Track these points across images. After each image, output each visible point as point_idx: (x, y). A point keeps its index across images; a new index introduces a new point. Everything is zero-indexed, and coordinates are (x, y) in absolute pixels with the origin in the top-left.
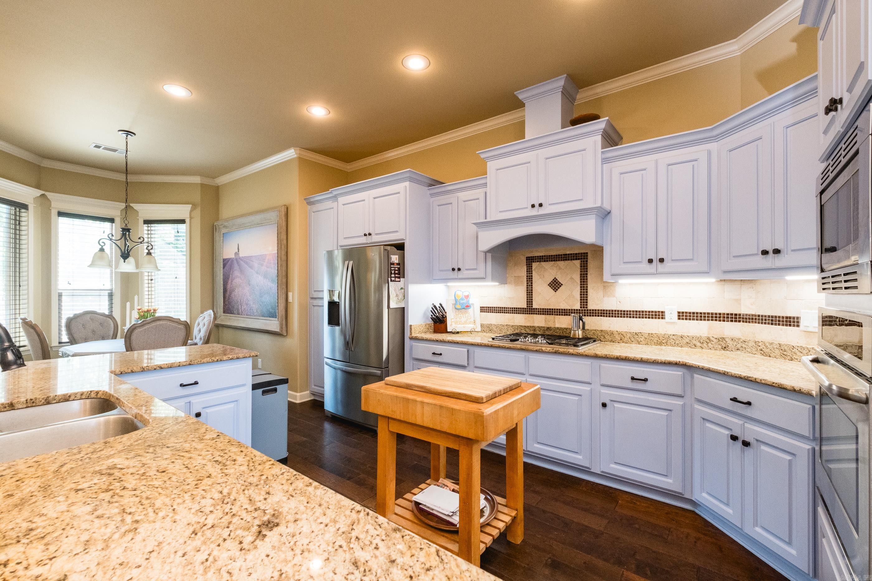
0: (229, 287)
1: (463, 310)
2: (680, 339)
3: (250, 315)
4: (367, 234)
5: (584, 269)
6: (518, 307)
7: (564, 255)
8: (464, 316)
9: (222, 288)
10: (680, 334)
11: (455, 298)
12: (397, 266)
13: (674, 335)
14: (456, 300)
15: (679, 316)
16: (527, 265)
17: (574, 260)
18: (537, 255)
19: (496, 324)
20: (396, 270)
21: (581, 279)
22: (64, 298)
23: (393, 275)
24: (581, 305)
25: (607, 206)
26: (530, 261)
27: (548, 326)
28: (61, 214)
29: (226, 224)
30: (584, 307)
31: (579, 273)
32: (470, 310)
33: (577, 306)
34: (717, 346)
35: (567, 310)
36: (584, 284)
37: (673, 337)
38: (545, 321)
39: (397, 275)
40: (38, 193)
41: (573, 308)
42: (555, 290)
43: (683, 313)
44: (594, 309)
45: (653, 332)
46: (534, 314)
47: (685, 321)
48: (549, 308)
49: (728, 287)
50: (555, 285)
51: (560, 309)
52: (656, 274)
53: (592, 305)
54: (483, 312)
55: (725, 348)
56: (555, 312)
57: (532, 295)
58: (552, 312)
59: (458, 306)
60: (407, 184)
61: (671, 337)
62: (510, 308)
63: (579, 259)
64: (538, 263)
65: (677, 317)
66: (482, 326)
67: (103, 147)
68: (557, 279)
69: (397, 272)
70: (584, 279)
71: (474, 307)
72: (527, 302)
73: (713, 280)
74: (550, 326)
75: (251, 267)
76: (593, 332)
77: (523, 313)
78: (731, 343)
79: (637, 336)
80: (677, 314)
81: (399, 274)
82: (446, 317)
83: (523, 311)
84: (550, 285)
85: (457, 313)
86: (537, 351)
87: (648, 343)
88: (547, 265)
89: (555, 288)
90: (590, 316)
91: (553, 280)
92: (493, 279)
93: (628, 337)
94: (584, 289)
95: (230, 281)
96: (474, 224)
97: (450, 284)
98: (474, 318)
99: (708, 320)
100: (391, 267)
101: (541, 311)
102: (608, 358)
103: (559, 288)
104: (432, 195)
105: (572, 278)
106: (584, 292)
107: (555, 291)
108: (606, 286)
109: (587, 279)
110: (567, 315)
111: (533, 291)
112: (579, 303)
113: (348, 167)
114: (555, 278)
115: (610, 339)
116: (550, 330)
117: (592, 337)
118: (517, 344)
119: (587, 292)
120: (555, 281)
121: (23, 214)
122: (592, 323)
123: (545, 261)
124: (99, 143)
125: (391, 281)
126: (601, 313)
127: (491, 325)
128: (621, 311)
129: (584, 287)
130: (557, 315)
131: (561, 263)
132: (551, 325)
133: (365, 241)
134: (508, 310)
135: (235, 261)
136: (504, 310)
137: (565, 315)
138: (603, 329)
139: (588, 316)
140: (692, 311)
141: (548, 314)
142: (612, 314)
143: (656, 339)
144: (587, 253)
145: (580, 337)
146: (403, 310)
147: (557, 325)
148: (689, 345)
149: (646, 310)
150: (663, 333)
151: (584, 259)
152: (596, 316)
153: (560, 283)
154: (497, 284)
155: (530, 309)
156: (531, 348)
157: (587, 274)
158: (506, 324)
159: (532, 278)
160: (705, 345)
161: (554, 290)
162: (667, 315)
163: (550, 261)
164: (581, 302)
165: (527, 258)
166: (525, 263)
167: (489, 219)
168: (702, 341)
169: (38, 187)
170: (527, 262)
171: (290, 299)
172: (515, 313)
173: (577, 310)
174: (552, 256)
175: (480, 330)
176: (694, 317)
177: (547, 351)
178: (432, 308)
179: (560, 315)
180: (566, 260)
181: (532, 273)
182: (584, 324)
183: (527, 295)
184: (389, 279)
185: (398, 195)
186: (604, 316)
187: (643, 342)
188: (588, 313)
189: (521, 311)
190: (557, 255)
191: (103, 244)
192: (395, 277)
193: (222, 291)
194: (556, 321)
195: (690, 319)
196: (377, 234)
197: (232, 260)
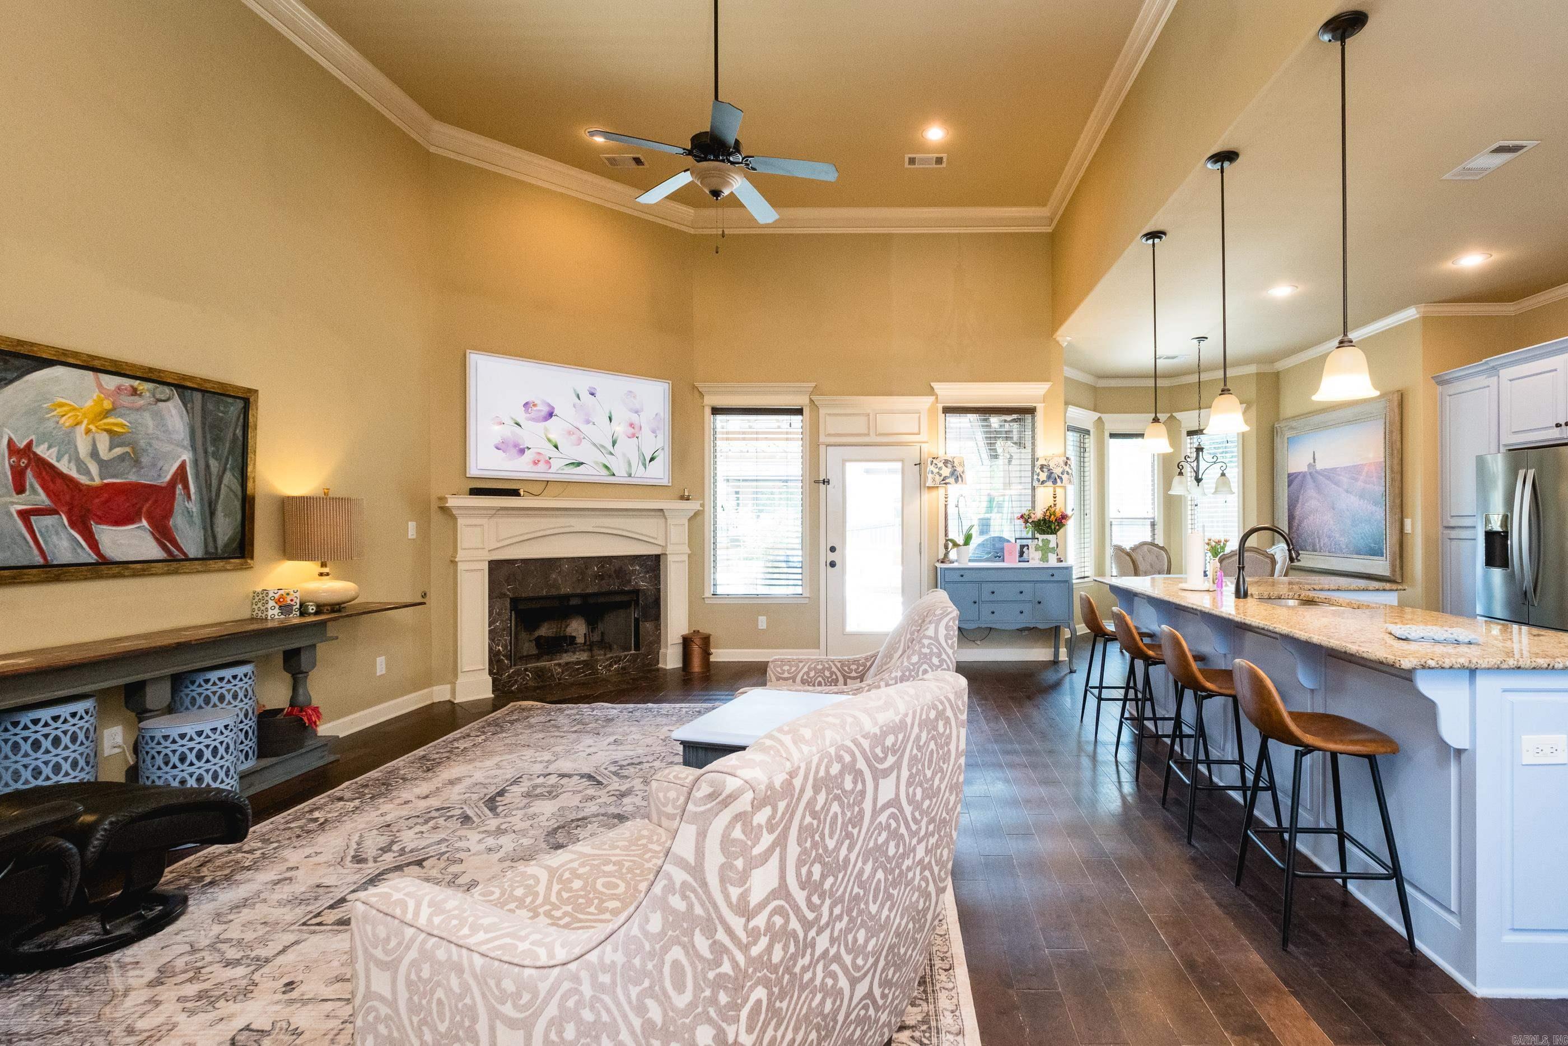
0: (1298, 513)
3: (1334, 551)
9: (1286, 515)
28: (1115, 436)
29: (1294, 424)
40: (1096, 415)
75: (1337, 484)
95: (1299, 505)
121: (1086, 442)
135: (1309, 477)
169: (1097, 410)
191: (1181, 467)
193: (1287, 518)
197: (1304, 475)
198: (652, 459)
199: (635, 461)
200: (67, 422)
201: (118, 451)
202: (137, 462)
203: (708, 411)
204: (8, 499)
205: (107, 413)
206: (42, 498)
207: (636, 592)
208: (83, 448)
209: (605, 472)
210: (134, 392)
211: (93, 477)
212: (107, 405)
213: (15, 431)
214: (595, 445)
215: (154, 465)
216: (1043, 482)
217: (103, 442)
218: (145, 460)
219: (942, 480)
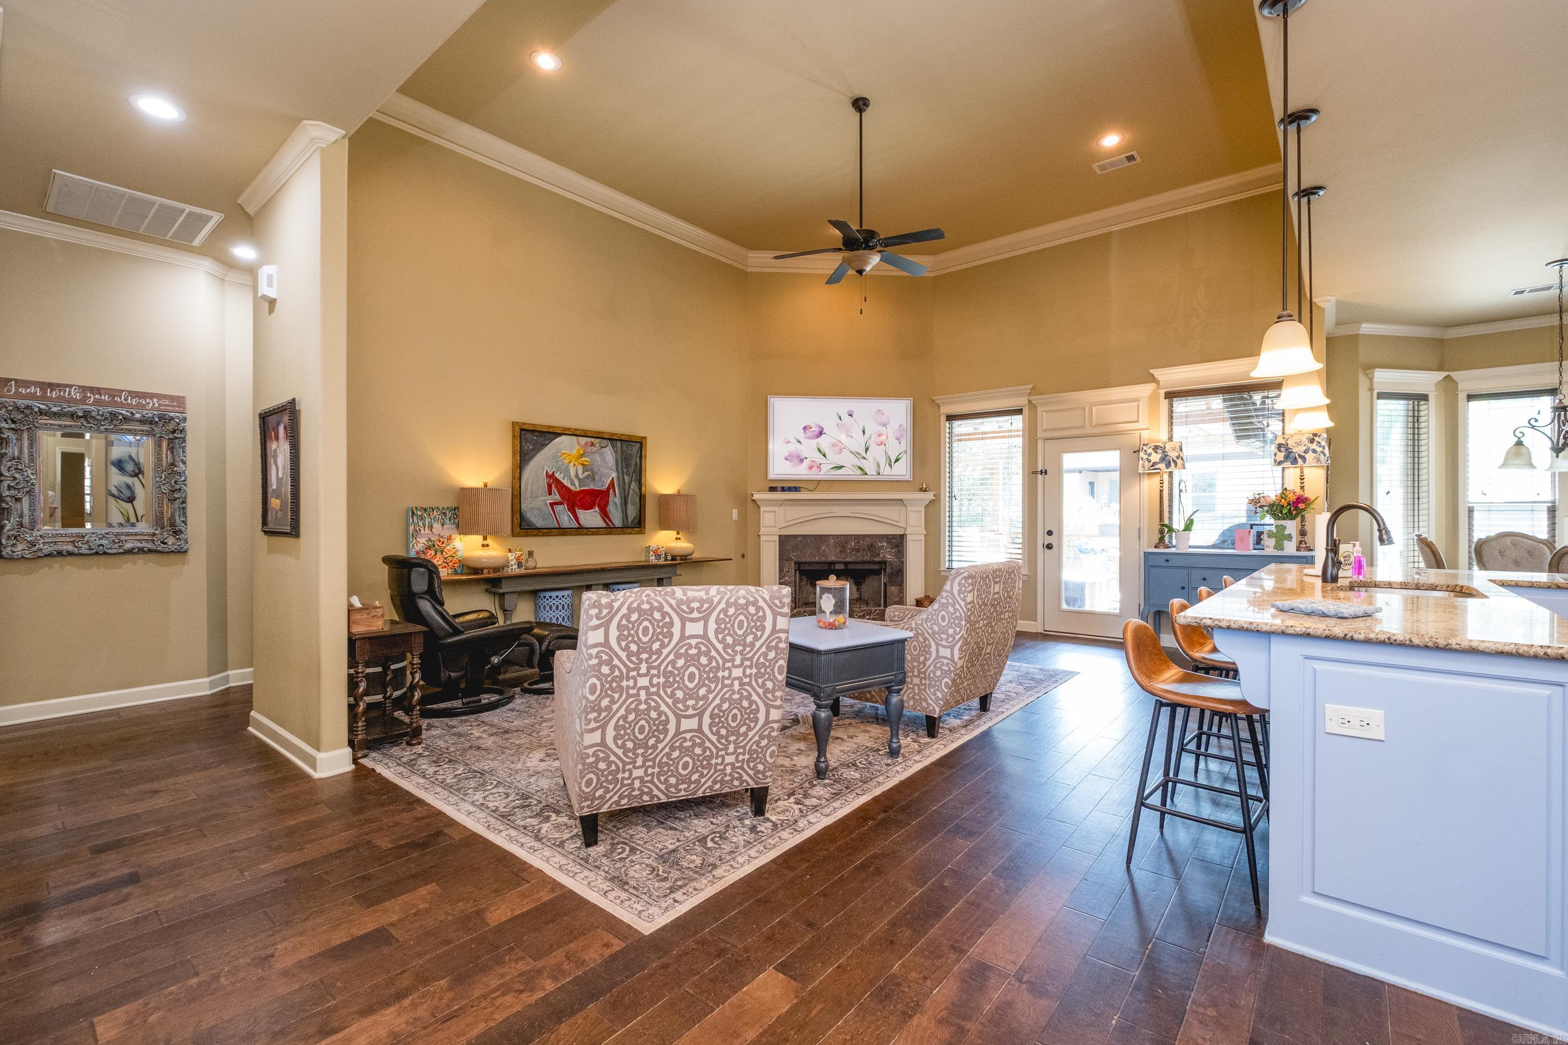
22: (1476, 515)
28: (1470, 397)
40: (1440, 375)
67: (1528, 290)
121: (1422, 408)
124: (1520, 288)
169: (1440, 368)
191: (1520, 435)
198: (897, 460)
199: (883, 462)
200: (566, 461)
201: (586, 473)
202: (594, 479)
203: (943, 418)
204: (546, 498)
205: (582, 456)
206: (557, 497)
207: (884, 563)
208: (573, 474)
209: (859, 472)
210: (592, 444)
211: (576, 487)
212: (582, 452)
213: (548, 467)
214: (852, 452)
215: (600, 480)
217: (580, 469)
218: (597, 478)
219: (1152, 466)
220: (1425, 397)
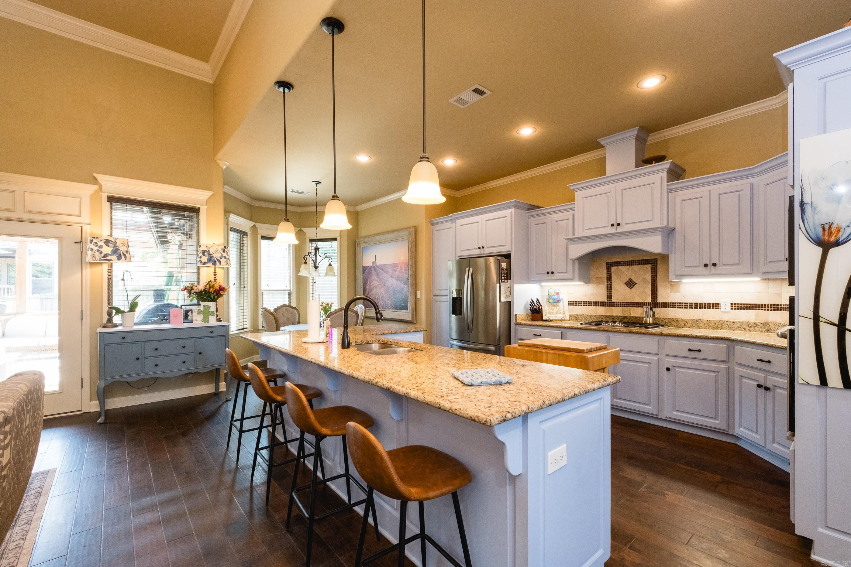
0: (368, 287)
1: (555, 303)
2: (733, 324)
3: (385, 308)
4: (481, 247)
5: (654, 271)
6: (599, 301)
7: (638, 260)
8: (556, 308)
9: (362, 288)
10: (732, 320)
11: (549, 294)
12: (506, 271)
13: (727, 321)
14: (549, 296)
15: (732, 307)
16: (607, 268)
17: (646, 264)
18: (615, 261)
19: (581, 314)
20: (505, 274)
21: (652, 279)
22: (264, 295)
23: (503, 278)
24: (652, 299)
25: (671, 225)
26: (609, 265)
27: (624, 316)
28: (263, 238)
29: (366, 240)
30: (654, 301)
31: (650, 274)
32: (560, 304)
33: (649, 300)
34: (762, 329)
35: (640, 303)
36: (654, 283)
37: (727, 323)
38: (622, 311)
39: (505, 278)
40: (252, 224)
41: (645, 302)
42: (631, 287)
43: (735, 304)
44: (663, 302)
45: (711, 319)
46: (613, 306)
47: (736, 310)
48: (625, 301)
49: (771, 284)
50: (630, 284)
51: (634, 303)
52: (711, 275)
53: (660, 300)
54: (570, 305)
55: (769, 330)
56: (630, 305)
57: (611, 292)
58: (628, 305)
59: (551, 301)
60: (513, 210)
61: (725, 323)
62: (593, 302)
63: (650, 264)
64: (616, 267)
65: (730, 308)
66: (570, 316)
67: (296, 191)
68: (632, 280)
69: (505, 275)
70: (654, 279)
71: (563, 302)
72: (607, 297)
73: (758, 279)
74: (626, 316)
75: (385, 272)
76: (662, 319)
77: (604, 306)
78: (773, 326)
79: (698, 323)
80: (730, 305)
81: (507, 277)
82: (542, 309)
83: (604, 304)
84: (626, 284)
85: (550, 306)
86: (616, 332)
87: (707, 328)
88: (623, 268)
89: (630, 286)
90: (659, 307)
91: (629, 280)
92: (580, 279)
93: (690, 323)
94: (654, 287)
95: (368, 284)
96: (566, 239)
97: (543, 284)
98: (564, 309)
99: (756, 309)
100: (502, 272)
101: (618, 304)
102: (671, 335)
103: (633, 286)
104: (530, 217)
105: (644, 279)
106: (654, 289)
107: (631, 289)
108: (672, 285)
109: (657, 279)
110: (640, 307)
111: (612, 289)
112: (650, 298)
113: (458, 194)
114: (630, 278)
115: (676, 325)
116: (627, 319)
117: (661, 323)
118: (601, 327)
119: (657, 289)
120: (630, 281)
121: (245, 239)
122: (660, 313)
123: (622, 266)
125: (502, 282)
126: (668, 305)
127: (578, 315)
128: (685, 303)
129: (654, 285)
130: (632, 307)
131: (635, 267)
132: (627, 314)
133: (479, 253)
134: (592, 304)
135: (373, 268)
136: (588, 304)
137: (638, 307)
138: (670, 317)
139: (657, 307)
140: (742, 303)
141: (624, 306)
142: (678, 305)
143: (713, 324)
144: (657, 259)
145: (651, 323)
146: (510, 303)
147: (632, 315)
148: (740, 329)
149: (705, 302)
150: (719, 320)
151: (654, 263)
152: (664, 307)
153: (635, 282)
154: (583, 283)
155: (609, 302)
156: (611, 329)
157: (657, 275)
158: (589, 314)
159: (611, 279)
160: (752, 328)
161: (629, 287)
162: (722, 306)
163: (626, 265)
164: (652, 297)
165: (607, 263)
166: (606, 267)
167: (576, 236)
168: (750, 325)
169: (251, 219)
170: (607, 266)
171: (419, 296)
172: (597, 306)
173: (648, 303)
174: (628, 261)
175: (568, 319)
176: (744, 307)
177: (624, 331)
178: (531, 302)
179: (634, 307)
180: (639, 264)
181: (611, 275)
182: (654, 313)
183: (607, 292)
184: (501, 280)
185: (505, 218)
186: (671, 307)
187: (703, 327)
188: (657, 305)
189: (602, 304)
190: (631, 261)
191: (306, 259)
192: (504, 279)
193: (362, 290)
194: (631, 311)
195: (741, 309)
196: (488, 247)
197: (370, 268)
216: (204, 263)
219: (104, 257)
220: (245, 234)
